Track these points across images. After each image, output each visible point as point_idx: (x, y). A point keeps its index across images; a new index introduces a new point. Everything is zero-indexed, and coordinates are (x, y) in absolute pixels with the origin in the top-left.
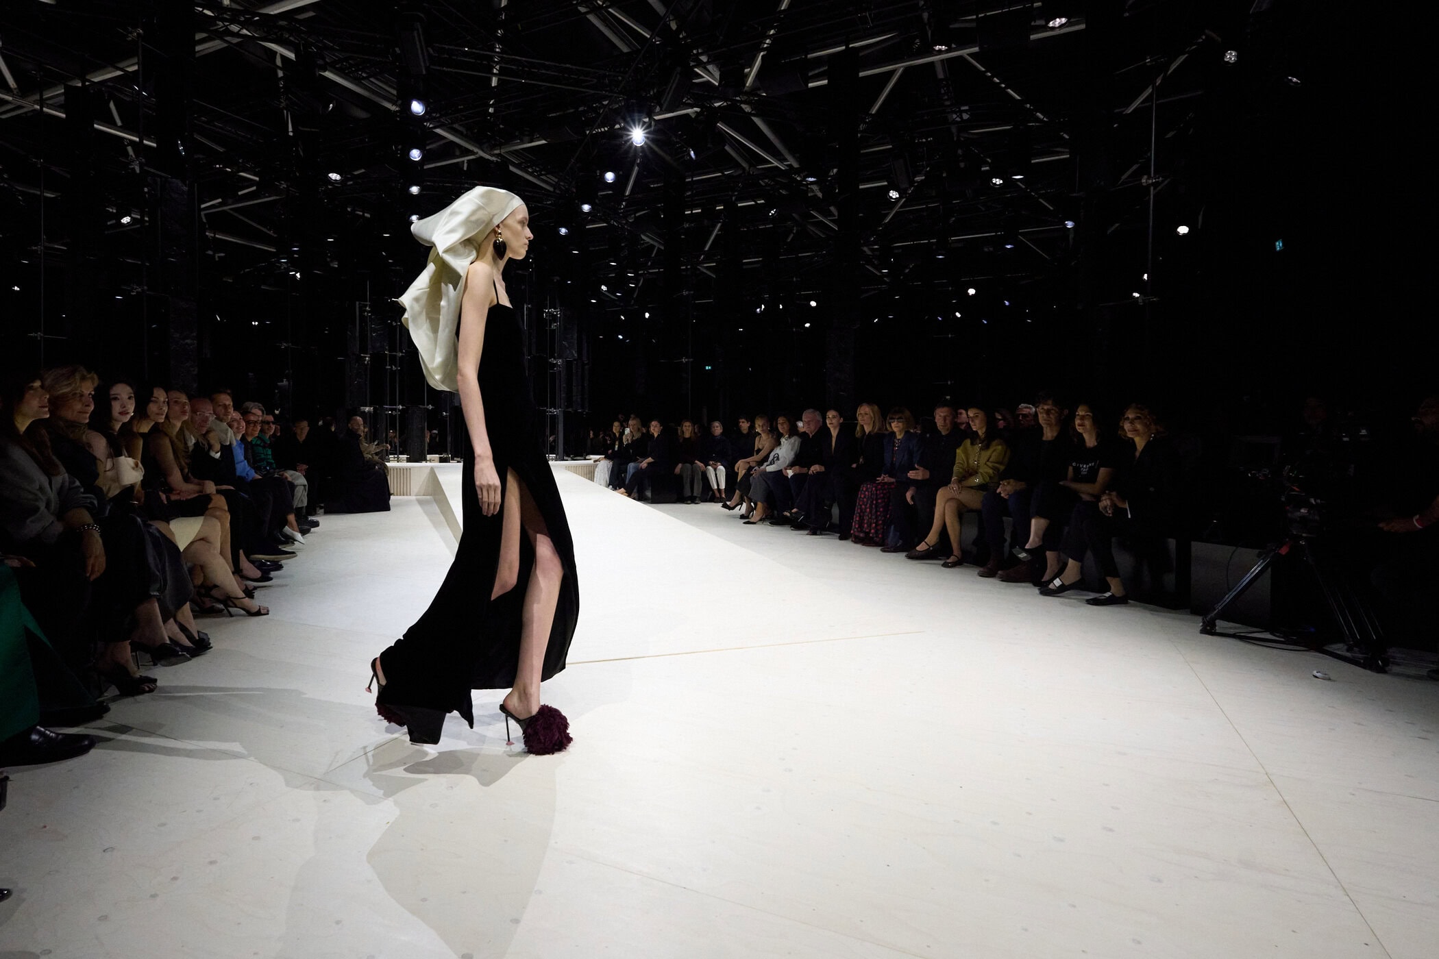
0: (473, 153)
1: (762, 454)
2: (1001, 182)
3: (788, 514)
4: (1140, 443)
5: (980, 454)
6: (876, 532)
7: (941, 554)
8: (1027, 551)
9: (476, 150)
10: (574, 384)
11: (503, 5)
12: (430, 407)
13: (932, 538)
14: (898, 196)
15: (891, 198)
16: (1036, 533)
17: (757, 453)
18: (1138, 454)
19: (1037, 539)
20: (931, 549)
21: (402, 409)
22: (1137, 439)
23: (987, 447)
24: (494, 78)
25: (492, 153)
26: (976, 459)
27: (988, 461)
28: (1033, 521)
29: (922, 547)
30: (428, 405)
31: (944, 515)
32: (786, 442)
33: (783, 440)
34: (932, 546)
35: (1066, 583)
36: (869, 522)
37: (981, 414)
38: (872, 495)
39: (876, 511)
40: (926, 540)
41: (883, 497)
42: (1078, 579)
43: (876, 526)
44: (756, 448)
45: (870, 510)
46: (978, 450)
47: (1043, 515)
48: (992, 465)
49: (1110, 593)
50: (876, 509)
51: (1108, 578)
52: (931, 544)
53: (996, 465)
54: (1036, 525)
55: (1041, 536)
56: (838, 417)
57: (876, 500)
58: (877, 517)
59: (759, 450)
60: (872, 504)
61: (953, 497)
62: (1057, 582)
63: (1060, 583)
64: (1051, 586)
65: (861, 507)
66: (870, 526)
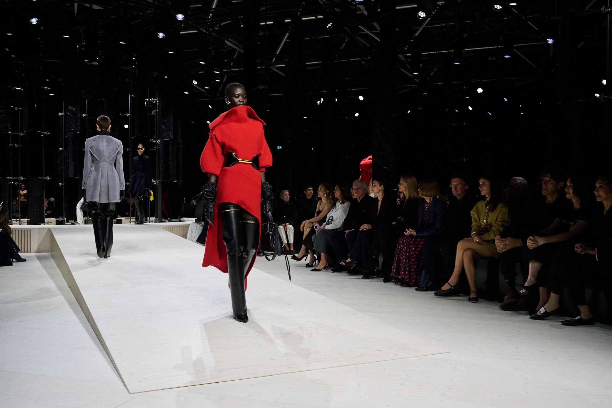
1: (322, 215)
2: (501, 7)
3: (344, 264)
4: (607, 205)
5: (488, 214)
6: (410, 277)
8: (526, 288)
10: (170, 160)
12: (48, 178)
13: (453, 280)
14: (425, 16)
15: (420, 17)
16: (533, 275)
17: (318, 214)
18: (605, 212)
19: (533, 279)
20: (453, 288)
21: (23, 179)
23: (492, 209)
26: (485, 218)
27: (496, 221)
28: (530, 265)
29: (446, 287)
30: (46, 176)
32: (340, 206)
33: (338, 204)
34: (454, 286)
35: (548, 311)
36: (405, 271)
37: (487, 183)
38: (407, 248)
39: (409, 262)
40: (449, 282)
41: (414, 250)
42: (557, 307)
43: (409, 273)
44: (317, 210)
45: (406, 260)
46: (487, 211)
47: (537, 259)
48: (500, 223)
49: (579, 317)
50: (409, 260)
51: (579, 306)
52: (452, 285)
53: (503, 223)
54: (533, 267)
55: (536, 275)
56: (380, 185)
57: (409, 252)
58: (409, 267)
59: (319, 212)
60: (406, 256)
61: (469, 248)
62: (542, 310)
63: (545, 311)
64: (538, 313)
65: (399, 258)
66: (405, 273)
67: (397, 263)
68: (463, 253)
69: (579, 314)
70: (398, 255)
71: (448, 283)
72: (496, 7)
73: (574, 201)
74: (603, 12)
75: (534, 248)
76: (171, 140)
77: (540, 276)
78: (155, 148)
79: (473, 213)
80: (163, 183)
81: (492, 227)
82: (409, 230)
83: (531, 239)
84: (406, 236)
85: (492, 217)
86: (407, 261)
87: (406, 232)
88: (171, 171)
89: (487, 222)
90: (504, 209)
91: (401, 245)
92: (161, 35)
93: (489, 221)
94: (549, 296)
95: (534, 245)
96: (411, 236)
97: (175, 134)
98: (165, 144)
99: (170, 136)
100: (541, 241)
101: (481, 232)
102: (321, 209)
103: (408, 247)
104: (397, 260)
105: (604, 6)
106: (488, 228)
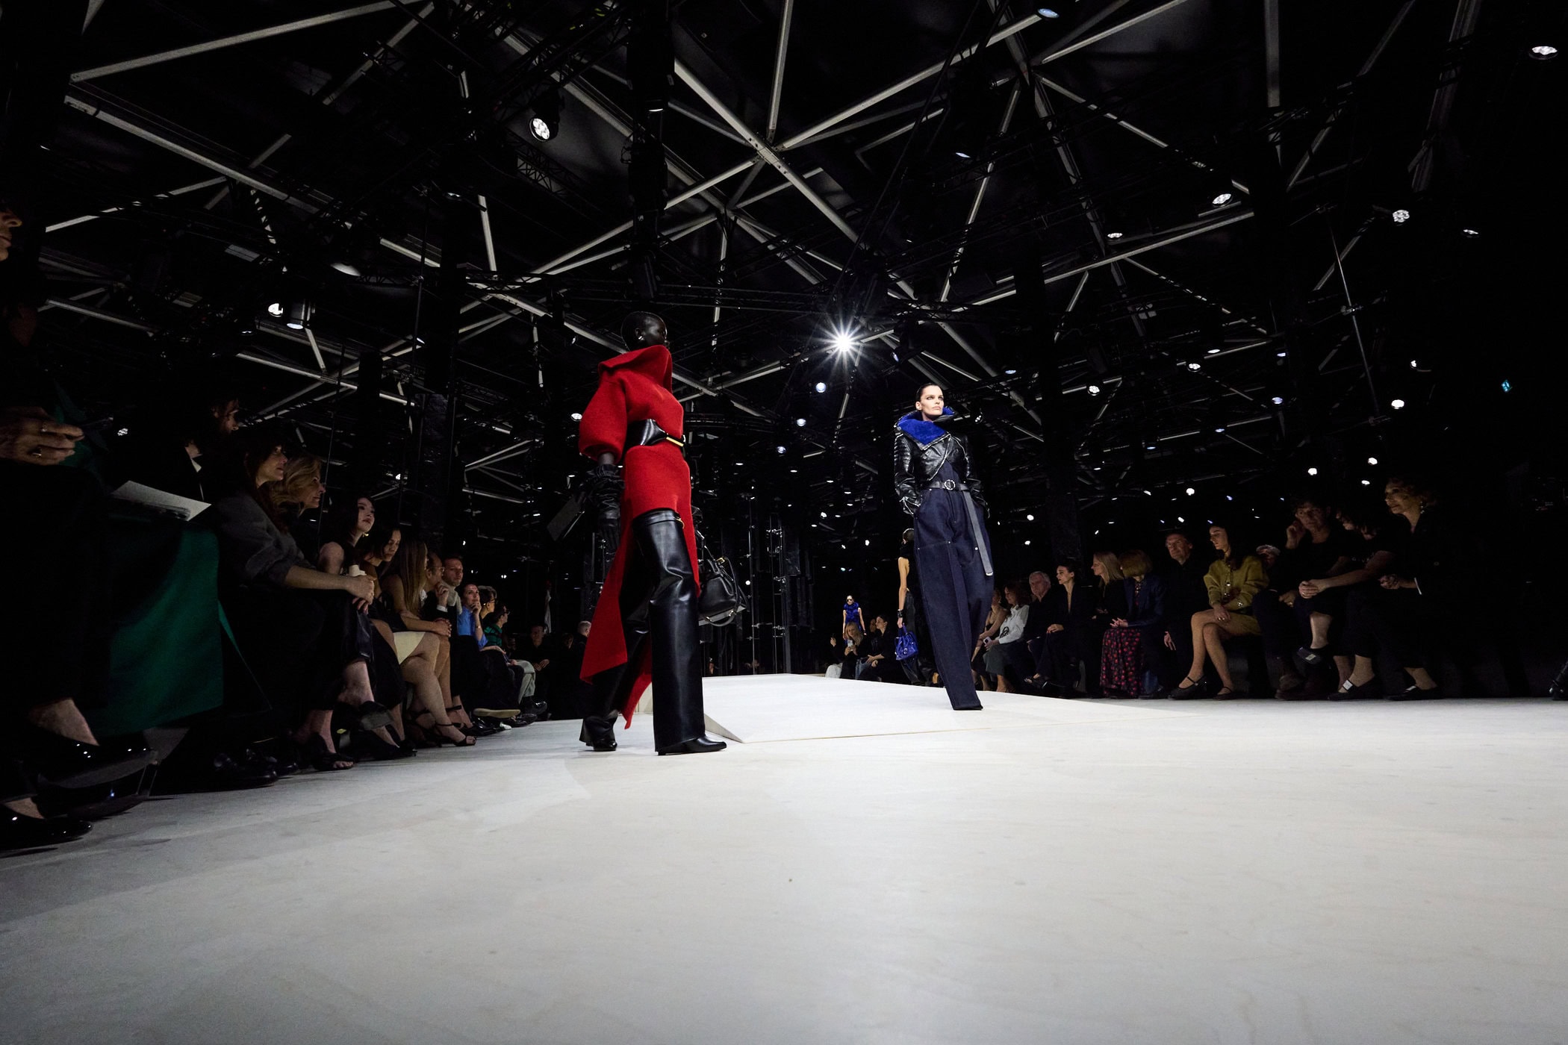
0: (698, 391)
1: (993, 629)
3: (1030, 681)
4: (1412, 517)
5: (1232, 575)
6: (1128, 684)
7: (1208, 690)
8: (1313, 652)
9: (700, 388)
11: (722, 259)
13: (1195, 672)
14: (1098, 391)
15: (1092, 393)
16: (1319, 633)
17: (988, 629)
18: (1412, 530)
19: (1321, 639)
20: (1197, 684)
22: (1408, 515)
23: (1237, 567)
24: (717, 308)
25: (715, 389)
26: (1228, 581)
27: (1246, 580)
28: (1312, 621)
29: (1185, 684)
31: (1204, 639)
32: (1017, 612)
33: (1013, 610)
34: (1197, 682)
35: (1358, 685)
36: (1119, 675)
37: (1221, 532)
38: (1117, 644)
39: (1124, 662)
40: (1189, 676)
41: (1129, 645)
42: (1370, 678)
43: (1126, 678)
44: (987, 624)
45: (1119, 660)
46: (1229, 571)
47: (1322, 611)
48: (1253, 583)
49: (1413, 687)
50: (1123, 659)
51: (1409, 670)
52: (1196, 679)
54: (1317, 625)
55: (1324, 632)
56: (1070, 572)
57: (1122, 649)
58: (1125, 668)
59: (990, 625)
60: (1118, 654)
61: (1207, 622)
62: (1347, 685)
63: (1351, 685)
64: (1341, 691)
65: (1107, 659)
66: (1120, 678)
67: (1106, 666)
68: (1201, 630)
69: (1414, 683)
70: (1107, 654)
71: (1189, 678)
72: (1191, 367)
74: (1345, 314)
75: (1313, 596)
76: (798, 576)
77: (1332, 633)
78: (780, 592)
80: (792, 630)
81: (1240, 591)
82: (1117, 620)
83: (1304, 585)
84: (1115, 628)
85: (1239, 577)
86: (1121, 660)
87: (1113, 623)
88: (800, 614)
89: (1231, 585)
90: (1255, 563)
91: (1107, 641)
92: (781, 449)
93: (1235, 583)
95: (1313, 592)
96: (1120, 627)
97: (803, 568)
98: (792, 581)
99: (797, 571)
100: (1322, 585)
101: (1224, 601)
102: (991, 622)
103: (1118, 640)
104: (1106, 663)
105: (1344, 307)
106: (1235, 593)
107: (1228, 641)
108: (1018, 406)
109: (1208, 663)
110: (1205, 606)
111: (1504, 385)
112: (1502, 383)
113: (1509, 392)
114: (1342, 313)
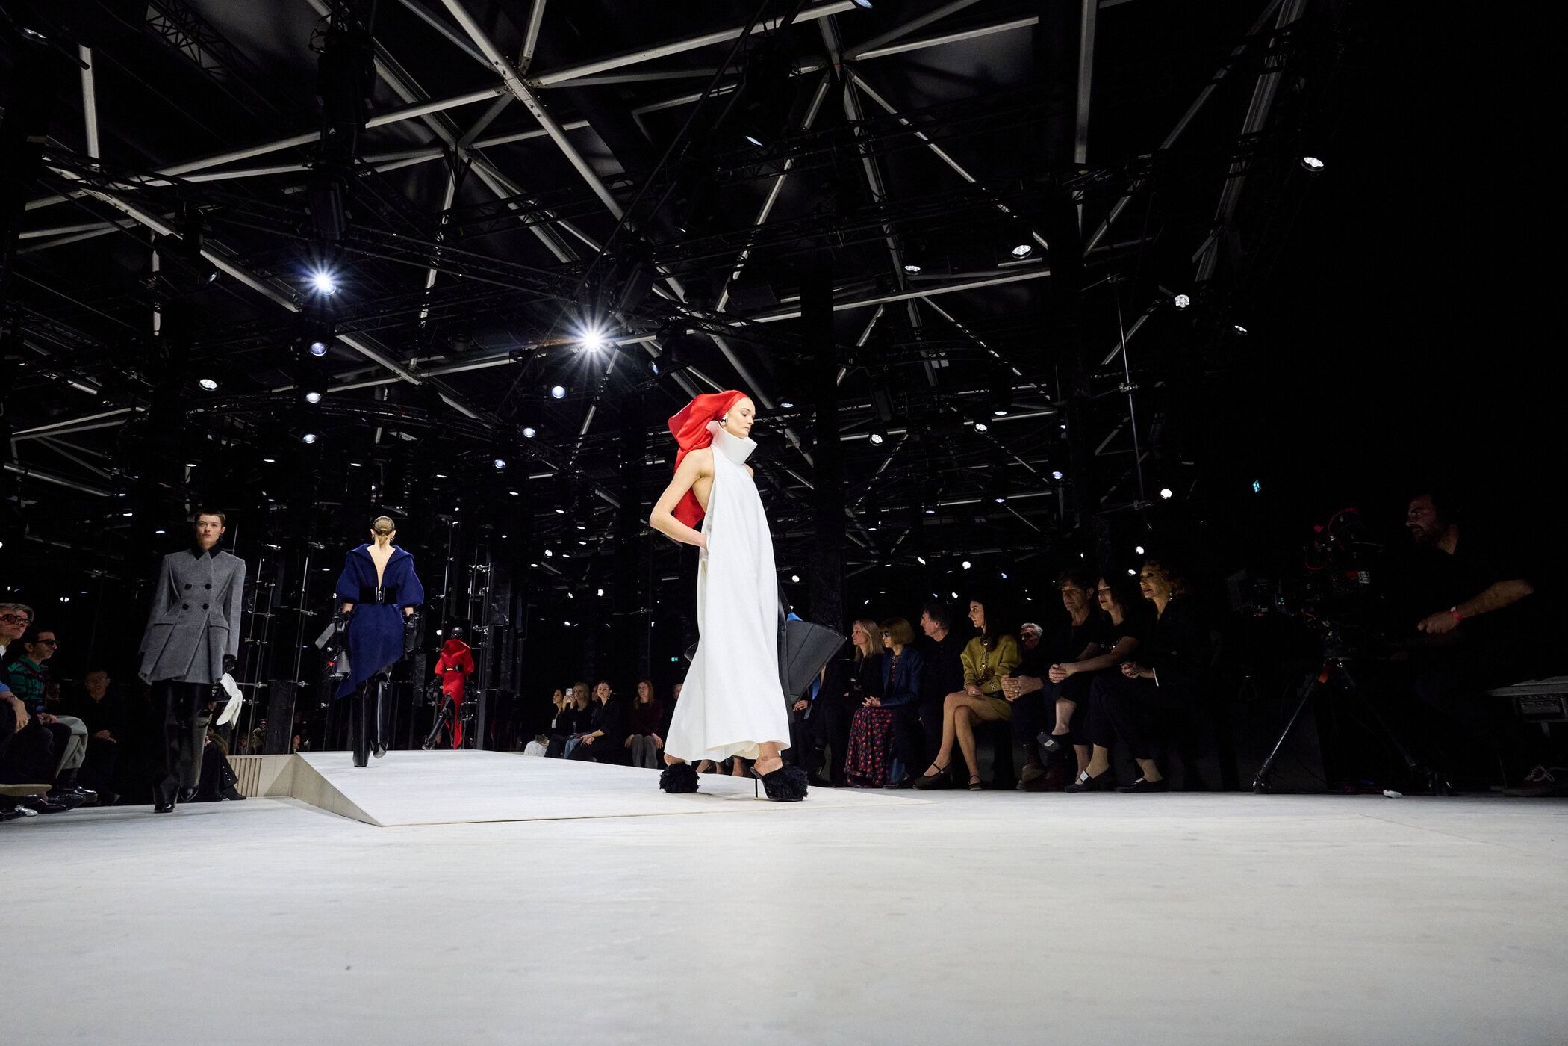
0: (394, 375)
4: (1161, 602)
5: (987, 655)
6: (874, 770)
8: (1054, 738)
9: (398, 371)
11: (445, 209)
12: (303, 684)
13: (942, 759)
14: (881, 441)
15: (874, 442)
16: (1063, 721)
18: (1159, 616)
19: (1064, 724)
20: (943, 773)
22: (1156, 600)
23: (992, 647)
24: (432, 270)
25: (418, 376)
26: (984, 661)
27: (1000, 661)
28: (1058, 706)
29: (932, 771)
31: (954, 725)
34: (944, 770)
35: (1093, 776)
36: (866, 759)
37: (980, 607)
38: (867, 725)
39: (872, 746)
40: (935, 763)
41: (878, 728)
42: (1105, 769)
43: (873, 764)
45: (867, 744)
46: (985, 650)
47: (1068, 697)
48: (1006, 665)
49: (1142, 779)
50: (872, 742)
51: (1140, 761)
52: (941, 767)
53: (1012, 665)
54: (1062, 710)
55: (1067, 721)
57: (872, 730)
58: (873, 753)
60: (867, 737)
61: (960, 704)
62: (1084, 776)
63: (1087, 776)
64: (1078, 782)
65: (855, 741)
66: (866, 764)
67: (853, 750)
68: (954, 714)
69: (1142, 775)
70: (855, 737)
71: (935, 765)
72: (978, 428)
73: (1112, 613)
74: (1122, 391)
75: (1061, 681)
76: (505, 627)
77: (1075, 720)
78: (479, 646)
79: (965, 657)
80: (490, 695)
81: (994, 672)
82: (869, 698)
83: (1054, 668)
84: (866, 708)
85: (993, 659)
86: (869, 744)
87: (865, 702)
88: (503, 675)
89: (986, 666)
90: (1010, 643)
91: (858, 722)
92: (500, 464)
93: (990, 665)
94: (1090, 754)
95: (1059, 676)
96: (872, 707)
97: (512, 617)
98: (497, 632)
99: (505, 620)
100: (1070, 669)
101: (978, 682)
103: (869, 722)
104: (853, 746)
105: (1122, 384)
106: (989, 674)
107: (979, 727)
108: (794, 447)
109: (956, 748)
110: (958, 686)
111: (1255, 485)
112: (1254, 482)
113: (1259, 492)
114: (1119, 390)
